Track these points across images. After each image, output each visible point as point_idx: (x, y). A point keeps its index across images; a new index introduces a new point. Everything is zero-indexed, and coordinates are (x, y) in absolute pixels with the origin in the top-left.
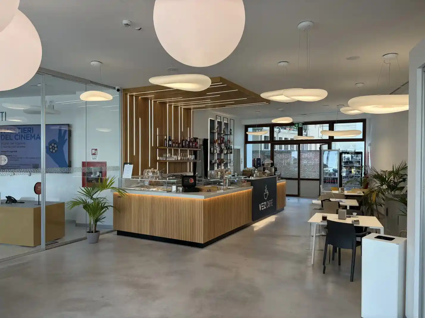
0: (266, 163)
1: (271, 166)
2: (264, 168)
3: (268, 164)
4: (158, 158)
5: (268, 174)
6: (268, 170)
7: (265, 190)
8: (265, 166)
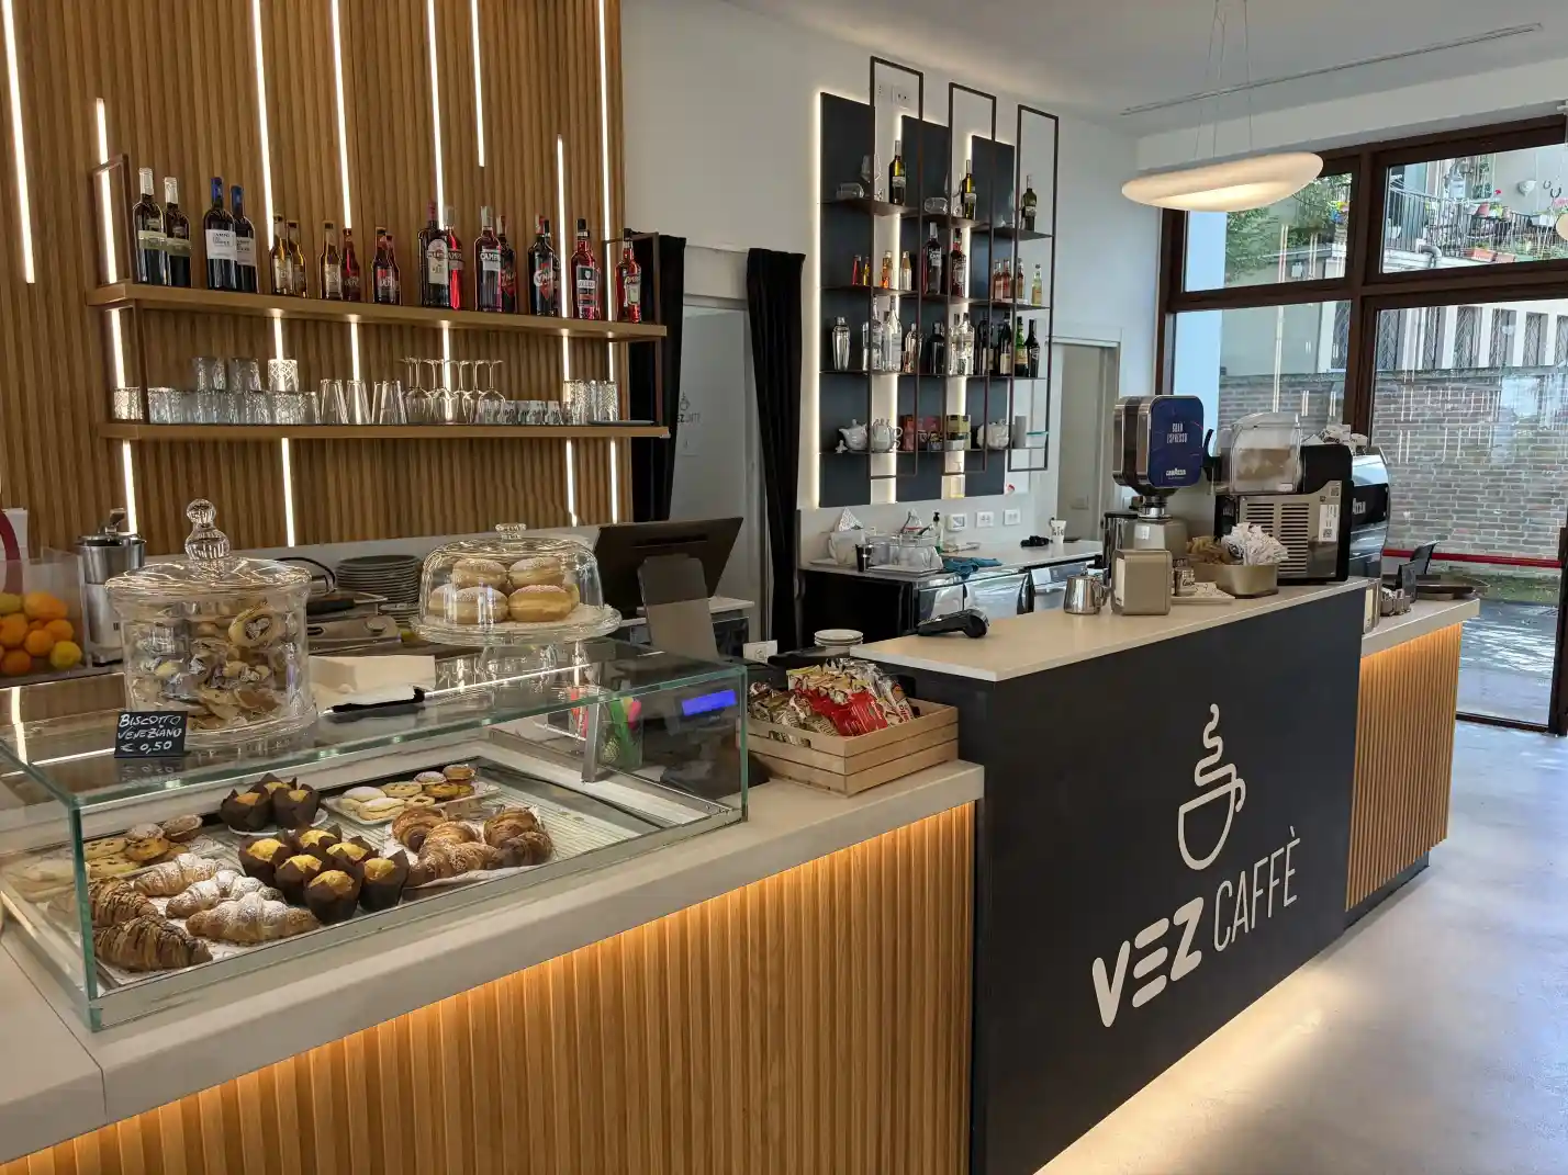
0: (1250, 453)
1: (1308, 485)
2: (1222, 500)
3: (1276, 457)
4: (125, 406)
5: (1260, 571)
6: (1267, 529)
7: (1203, 763)
8: (1235, 485)
